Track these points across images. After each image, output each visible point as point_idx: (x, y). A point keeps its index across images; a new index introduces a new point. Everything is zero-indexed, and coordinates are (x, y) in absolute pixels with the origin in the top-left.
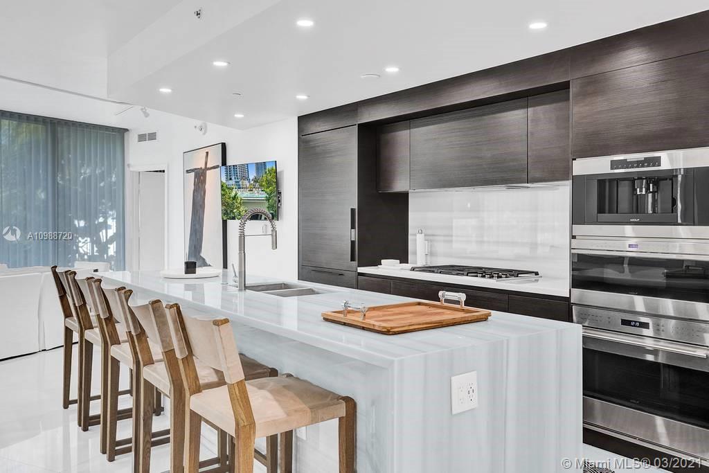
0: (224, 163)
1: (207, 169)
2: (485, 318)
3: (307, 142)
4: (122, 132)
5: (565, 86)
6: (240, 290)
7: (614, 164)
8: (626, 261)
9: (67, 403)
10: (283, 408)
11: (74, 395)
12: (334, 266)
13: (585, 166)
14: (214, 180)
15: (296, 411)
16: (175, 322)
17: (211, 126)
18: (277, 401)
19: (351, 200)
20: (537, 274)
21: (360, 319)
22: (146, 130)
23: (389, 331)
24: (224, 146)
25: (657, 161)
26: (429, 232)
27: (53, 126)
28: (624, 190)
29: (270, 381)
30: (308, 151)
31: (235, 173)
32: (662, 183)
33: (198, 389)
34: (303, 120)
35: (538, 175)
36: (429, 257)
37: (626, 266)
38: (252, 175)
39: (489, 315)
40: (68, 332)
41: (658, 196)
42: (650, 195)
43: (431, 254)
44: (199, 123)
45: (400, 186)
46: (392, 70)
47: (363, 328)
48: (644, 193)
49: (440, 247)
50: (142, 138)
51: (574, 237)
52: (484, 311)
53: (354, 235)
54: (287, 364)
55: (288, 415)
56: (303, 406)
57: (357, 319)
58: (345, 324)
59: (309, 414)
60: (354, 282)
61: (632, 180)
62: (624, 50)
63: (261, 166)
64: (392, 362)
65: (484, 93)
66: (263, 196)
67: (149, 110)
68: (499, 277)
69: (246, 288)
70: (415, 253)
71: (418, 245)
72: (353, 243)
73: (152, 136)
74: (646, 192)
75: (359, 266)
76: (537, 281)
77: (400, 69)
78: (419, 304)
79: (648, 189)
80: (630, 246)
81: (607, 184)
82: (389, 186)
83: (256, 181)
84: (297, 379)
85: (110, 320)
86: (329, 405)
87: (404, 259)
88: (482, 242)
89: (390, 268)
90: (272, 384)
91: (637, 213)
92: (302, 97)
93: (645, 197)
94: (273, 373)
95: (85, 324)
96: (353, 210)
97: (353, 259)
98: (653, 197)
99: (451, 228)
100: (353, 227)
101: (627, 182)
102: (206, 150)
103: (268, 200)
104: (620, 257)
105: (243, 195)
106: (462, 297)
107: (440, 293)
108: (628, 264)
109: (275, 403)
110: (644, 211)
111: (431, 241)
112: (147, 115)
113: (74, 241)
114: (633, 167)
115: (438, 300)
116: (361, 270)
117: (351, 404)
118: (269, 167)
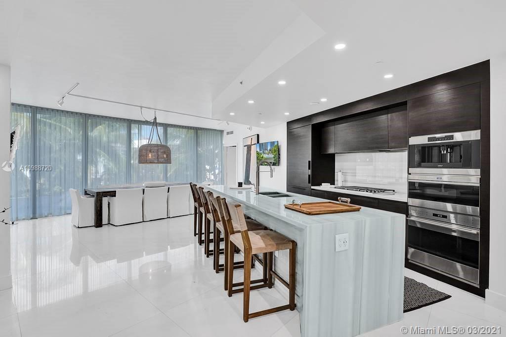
0: (258, 142)
1: (252, 145)
2: (358, 210)
3: (291, 132)
4: (222, 132)
5: (405, 103)
6: (257, 194)
7: (429, 139)
8: (443, 186)
9: (195, 234)
10: (265, 243)
11: (197, 232)
12: (302, 185)
13: (415, 140)
14: (254, 149)
15: (270, 245)
16: (224, 205)
17: (253, 127)
18: (262, 240)
19: (309, 157)
20: (394, 191)
21: (299, 208)
22: (229, 131)
23: (310, 213)
24: (258, 135)
25: (452, 137)
26: (344, 171)
27: (197, 130)
28: (435, 151)
29: (262, 232)
30: (291, 136)
31: (262, 146)
32: (455, 148)
33: (233, 233)
34: (289, 123)
35: (393, 144)
36: (344, 183)
37: (443, 189)
38: (269, 148)
39: (360, 208)
40: (196, 208)
41: (453, 154)
42: (449, 154)
43: (345, 181)
44: (249, 127)
45: (331, 150)
46: (324, 100)
47: (300, 212)
48: (445, 153)
49: (349, 178)
50: (228, 133)
51: (410, 174)
52: (358, 206)
53: (310, 172)
54: (272, 225)
55: (266, 246)
56: (273, 243)
57: (297, 207)
58: (293, 210)
59: (275, 246)
60: (310, 193)
61: (439, 146)
62: (436, 84)
63: (272, 143)
64: (306, 227)
65: (367, 108)
66: (273, 156)
67: (229, 122)
68: (375, 192)
69: (259, 193)
70: (337, 181)
71: (339, 176)
72: (309, 176)
73: (232, 133)
74: (446, 152)
75: (312, 186)
76: (394, 194)
77: (328, 99)
78: (330, 202)
79: (447, 151)
80: (437, 178)
81: (427, 149)
82: (326, 152)
83: (270, 150)
84: (275, 231)
85: (207, 203)
86: (284, 243)
87: (333, 183)
88: (375, 176)
89: (326, 187)
90: (263, 233)
91: (442, 162)
92: (287, 114)
93: (446, 155)
94: (266, 228)
95: (200, 205)
96: (309, 162)
97: (309, 183)
98: (450, 155)
99: (355, 169)
100: (309, 169)
101: (436, 148)
102: (251, 137)
103: (274, 157)
104: (440, 184)
105: (265, 156)
106: (349, 200)
107: (339, 198)
108: (444, 188)
109: (262, 241)
110: (445, 161)
111: (345, 175)
112: (228, 124)
113: (205, 174)
114: (439, 140)
115: (338, 201)
116: (313, 187)
117: (294, 244)
118: (276, 144)
